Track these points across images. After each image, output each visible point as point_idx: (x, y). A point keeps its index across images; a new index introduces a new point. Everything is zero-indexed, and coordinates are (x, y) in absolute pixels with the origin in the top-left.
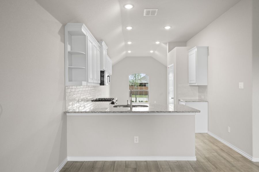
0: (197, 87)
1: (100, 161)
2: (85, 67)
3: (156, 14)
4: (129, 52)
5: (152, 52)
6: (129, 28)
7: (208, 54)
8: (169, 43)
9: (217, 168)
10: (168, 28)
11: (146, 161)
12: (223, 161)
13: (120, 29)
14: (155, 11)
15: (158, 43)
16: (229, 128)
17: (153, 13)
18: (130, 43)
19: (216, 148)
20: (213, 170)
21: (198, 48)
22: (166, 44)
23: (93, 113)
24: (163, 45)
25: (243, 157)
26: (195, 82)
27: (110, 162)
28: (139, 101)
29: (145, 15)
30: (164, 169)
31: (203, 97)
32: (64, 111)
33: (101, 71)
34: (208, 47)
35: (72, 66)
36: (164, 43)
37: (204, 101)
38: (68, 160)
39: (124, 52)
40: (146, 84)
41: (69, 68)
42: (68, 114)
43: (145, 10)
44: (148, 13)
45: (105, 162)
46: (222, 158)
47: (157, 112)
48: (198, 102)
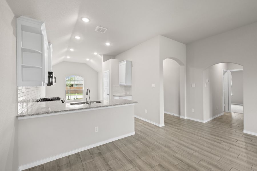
0: (124, 87)
1: (62, 158)
2: (42, 67)
3: (104, 33)
4: (68, 57)
5: (88, 60)
6: (78, 38)
7: (132, 66)
8: (104, 55)
9: (148, 135)
10: (108, 44)
11: (105, 145)
12: (148, 130)
13: (68, 37)
14: (105, 30)
15: (96, 54)
16: (146, 110)
17: (103, 31)
18: (72, 50)
19: (141, 124)
20: (146, 137)
21: (127, 61)
22: (101, 55)
23: (56, 112)
24: (100, 56)
25: (155, 126)
26: (125, 83)
27: (74, 155)
29: (96, 30)
30: (120, 146)
31: (128, 93)
32: (16, 115)
33: (49, 72)
34: (132, 62)
36: (100, 55)
37: (130, 96)
39: (63, 57)
40: (73, 85)
41: (22, 66)
42: (19, 118)
43: (98, 27)
44: (99, 30)
45: (69, 156)
46: (147, 129)
47: (114, 105)
48: (124, 96)
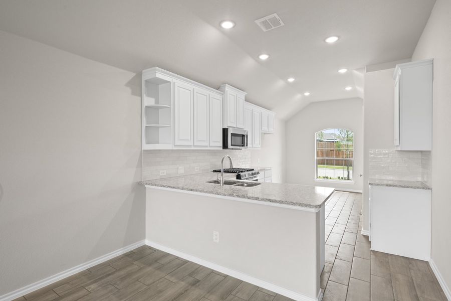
2: (170, 125)
3: (282, 23)
4: (307, 94)
5: (348, 88)
6: (264, 57)
8: (367, 66)
10: (332, 40)
14: (275, 19)
15: (343, 71)
24: (356, 72)
26: (399, 144)
28: (339, 178)
29: (264, 30)
32: (138, 181)
33: (223, 129)
34: (433, 61)
35: (158, 124)
38: (146, 244)
41: (146, 126)
43: (257, 22)
44: (266, 25)
